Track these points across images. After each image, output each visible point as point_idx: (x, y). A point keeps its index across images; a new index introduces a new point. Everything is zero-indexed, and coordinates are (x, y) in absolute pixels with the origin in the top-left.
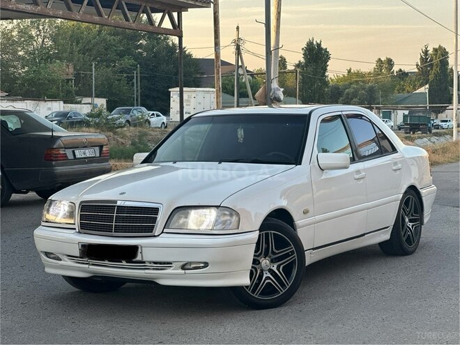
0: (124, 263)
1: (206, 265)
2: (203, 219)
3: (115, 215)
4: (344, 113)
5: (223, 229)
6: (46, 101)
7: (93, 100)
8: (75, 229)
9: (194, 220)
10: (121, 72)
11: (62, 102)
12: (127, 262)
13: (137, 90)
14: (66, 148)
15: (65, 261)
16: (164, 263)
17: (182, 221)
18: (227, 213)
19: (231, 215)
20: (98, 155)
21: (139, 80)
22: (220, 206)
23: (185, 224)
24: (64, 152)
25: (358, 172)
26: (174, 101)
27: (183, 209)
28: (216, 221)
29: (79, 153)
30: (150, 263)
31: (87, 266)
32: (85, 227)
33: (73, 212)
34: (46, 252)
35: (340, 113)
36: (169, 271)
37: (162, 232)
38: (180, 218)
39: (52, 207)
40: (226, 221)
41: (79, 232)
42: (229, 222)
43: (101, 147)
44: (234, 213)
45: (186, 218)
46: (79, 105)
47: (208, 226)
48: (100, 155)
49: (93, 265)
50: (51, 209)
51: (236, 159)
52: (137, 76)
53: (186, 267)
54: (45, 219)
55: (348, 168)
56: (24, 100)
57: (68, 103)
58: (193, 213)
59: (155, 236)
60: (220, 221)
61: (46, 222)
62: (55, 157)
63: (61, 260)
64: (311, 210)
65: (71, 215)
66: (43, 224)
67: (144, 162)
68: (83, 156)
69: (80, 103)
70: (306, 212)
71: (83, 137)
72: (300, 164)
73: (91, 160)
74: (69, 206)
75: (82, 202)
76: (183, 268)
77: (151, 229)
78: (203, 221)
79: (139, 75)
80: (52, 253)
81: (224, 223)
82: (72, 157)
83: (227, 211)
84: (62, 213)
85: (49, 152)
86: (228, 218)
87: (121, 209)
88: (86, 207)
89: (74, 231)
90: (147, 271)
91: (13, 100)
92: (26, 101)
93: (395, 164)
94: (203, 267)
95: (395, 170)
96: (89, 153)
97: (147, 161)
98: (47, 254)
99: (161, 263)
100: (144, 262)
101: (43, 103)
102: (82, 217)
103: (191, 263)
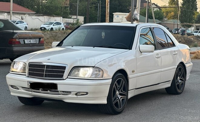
0: (49, 91)
1: (87, 93)
2: (86, 72)
3: (45, 69)
4: (152, 27)
5: (95, 77)
6: (54, 17)
7: (77, 17)
8: (26, 75)
9: (82, 73)
10: (92, 4)
11: (62, 18)
12: (50, 91)
13: (99, 13)
14: (19, 38)
15: (20, 90)
16: (67, 92)
17: (76, 73)
18: (98, 70)
19: (99, 71)
20: (38, 43)
21: (100, 8)
22: (94, 67)
23: (78, 74)
24: (18, 40)
25: (158, 54)
26: (115, 19)
27: (77, 68)
28: (93, 73)
29: (27, 41)
30: (61, 92)
31: (31, 92)
32: (31, 74)
33: (25, 67)
34: (11, 85)
35: (150, 27)
36: (70, 96)
37: (67, 78)
38: (75, 71)
39: (15, 65)
40: (97, 74)
41: (28, 77)
42: (98, 74)
43: (40, 39)
44: (101, 70)
45: (78, 71)
46: (70, 19)
47: (88, 76)
48: (39, 42)
49: (34, 92)
50: (15, 66)
51: (101, 46)
52: (99, 6)
53: (78, 94)
54: (11, 70)
55: (153, 52)
56: (43, 16)
57: (65, 18)
58: (82, 70)
59: (63, 79)
60: (94, 73)
61: (12, 71)
62: (14, 43)
63: (19, 89)
64: (136, 71)
65: (24, 69)
66: (10, 72)
67: (57, 46)
68: (29, 43)
69: (70, 18)
70: (133, 72)
71: (29, 34)
72: (131, 49)
73: (33, 45)
74: (23, 65)
75: (29, 63)
76: (76, 94)
77: (62, 76)
78: (86, 73)
79: (100, 6)
80: (15, 86)
81: (96, 74)
82: (23, 43)
83: (98, 69)
84: (20, 68)
85: (11, 40)
86: (98, 72)
87: (48, 66)
88: (31, 65)
89: (25, 76)
90: (59, 95)
91: (38, 16)
92: (44, 16)
93: (175, 51)
94: (86, 95)
95: (174, 54)
96: (32, 41)
97: (59, 45)
98: (12, 86)
99: (66, 92)
100: (58, 91)
101: (52, 17)
102: (29, 70)
103: (80, 92)
